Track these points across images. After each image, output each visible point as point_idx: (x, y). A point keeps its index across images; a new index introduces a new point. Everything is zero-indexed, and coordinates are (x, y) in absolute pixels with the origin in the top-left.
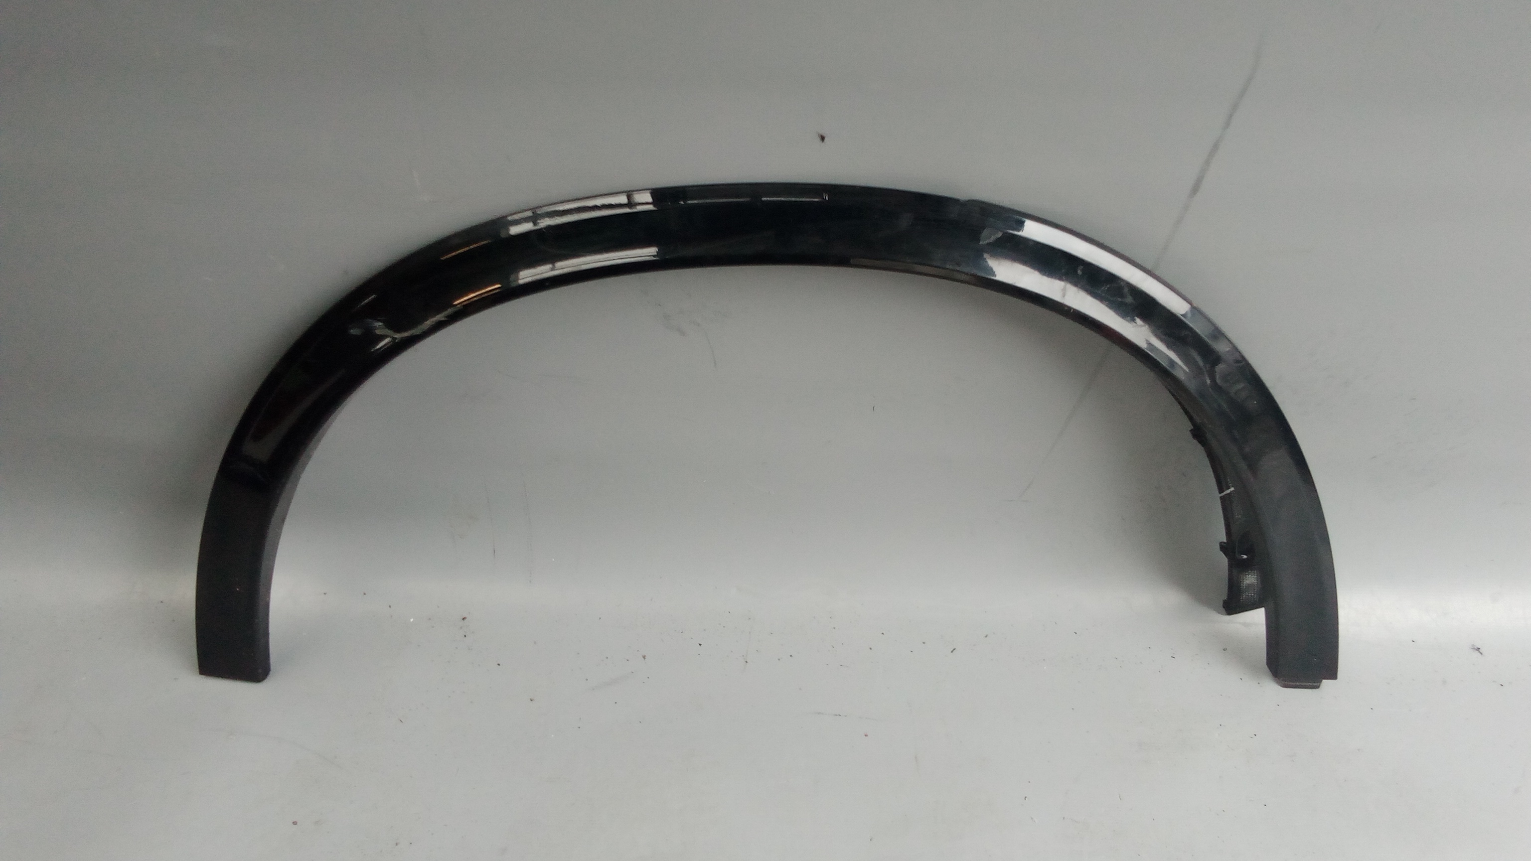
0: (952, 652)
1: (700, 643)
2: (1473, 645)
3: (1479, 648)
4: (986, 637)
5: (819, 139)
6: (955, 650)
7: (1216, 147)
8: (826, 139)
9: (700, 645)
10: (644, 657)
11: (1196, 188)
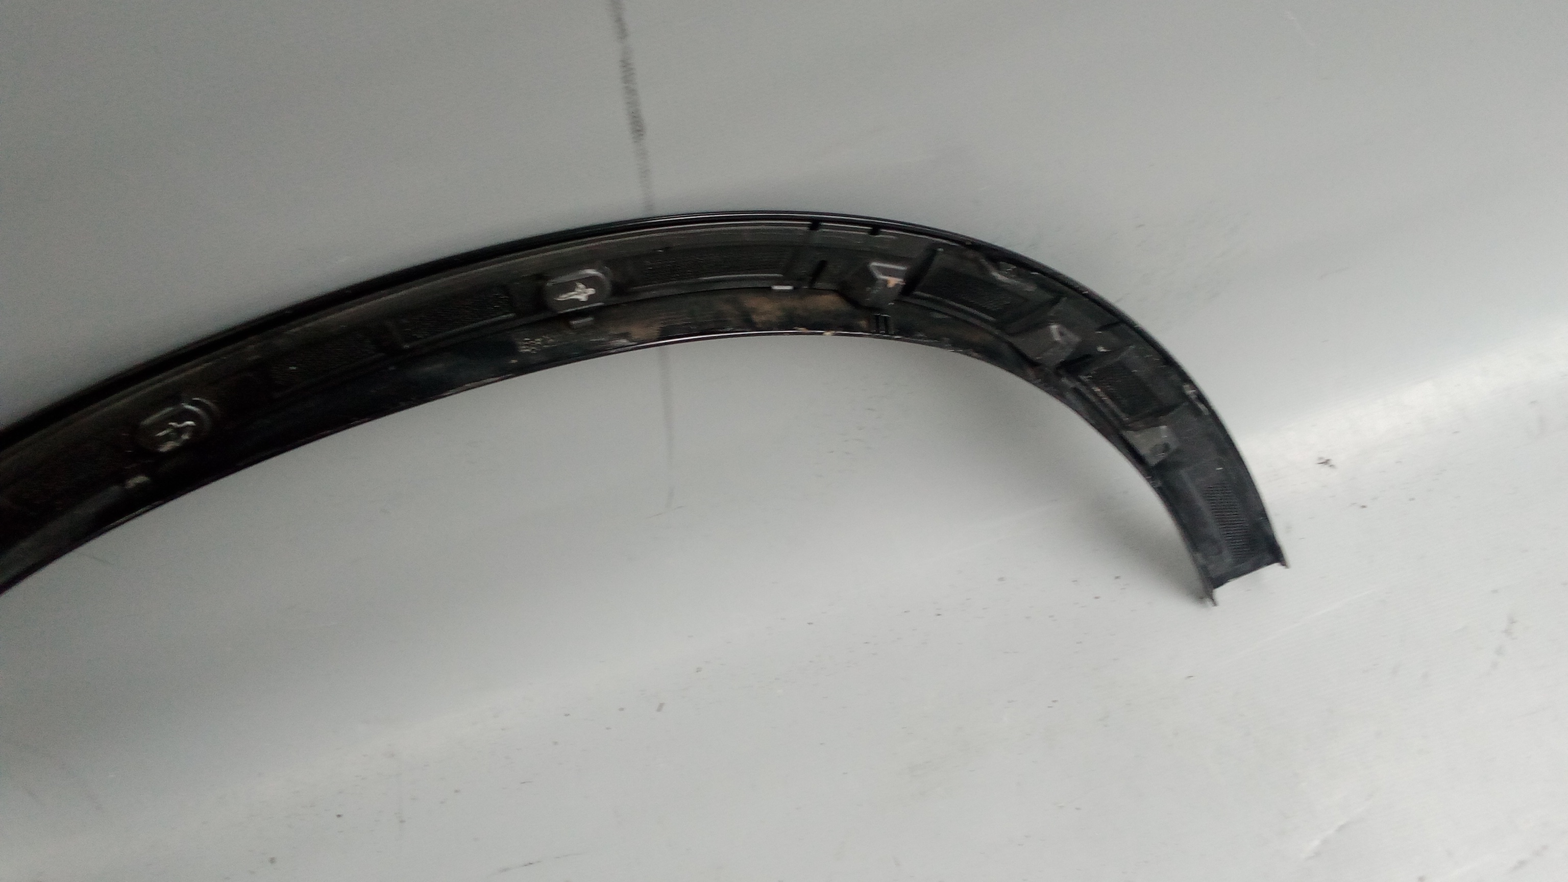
1: (340, 814)
2: (1321, 458)
3: (1328, 460)
4: (698, 671)
6: (662, 706)
7: (627, 68)
11: (638, 128)
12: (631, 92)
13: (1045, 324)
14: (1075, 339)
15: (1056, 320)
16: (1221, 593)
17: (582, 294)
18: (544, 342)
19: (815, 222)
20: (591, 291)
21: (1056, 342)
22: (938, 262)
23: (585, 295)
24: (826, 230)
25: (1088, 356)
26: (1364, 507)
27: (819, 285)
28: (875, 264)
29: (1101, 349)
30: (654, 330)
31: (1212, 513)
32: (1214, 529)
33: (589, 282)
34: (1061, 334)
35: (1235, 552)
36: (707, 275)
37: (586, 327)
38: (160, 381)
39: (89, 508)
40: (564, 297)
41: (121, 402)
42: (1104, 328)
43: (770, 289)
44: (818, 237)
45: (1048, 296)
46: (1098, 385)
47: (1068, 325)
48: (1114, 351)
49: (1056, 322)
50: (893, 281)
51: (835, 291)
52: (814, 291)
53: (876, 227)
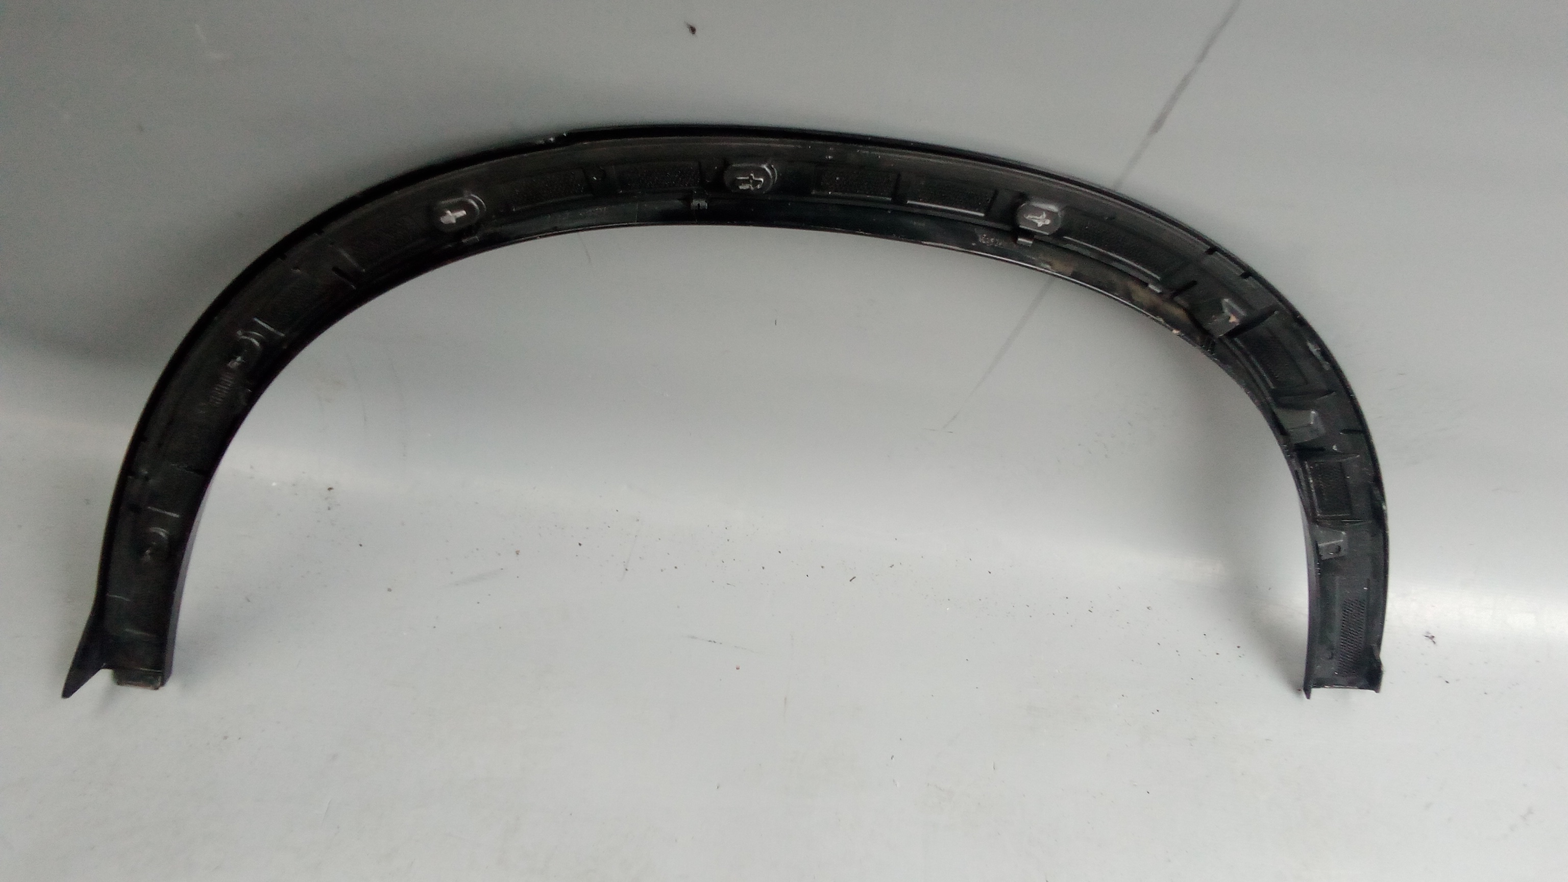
0: (851, 581)
1: (581, 543)
2: (1428, 633)
3: (1433, 637)
4: (891, 567)
5: (687, 31)
6: (855, 579)
8: (697, 32)
9: (580, 544)
10: (517, 553)
11: (1158, 125)
12: (1174, 99)
13: (1308, 408)
14: (1322, 430)
15: (1316, 408)
16: (1315, 692)
17: (1041, 221)
18: (995, 242)
19: (1214, 249)
20: (1048, 222)
21: (1309, 425)
22: (1270, 321)
23: (1044, 223)
24: (1217, 256)
25: (1322, 449)
26: (1447, 682)
27: (1178, 299)
28: (1227, 300)
29: (1335, 448)
30: (1070, 270)
31: (1341, 620)
32: (1335, 637)
33: (1050, 214)
34: (1315, 419)
35: (1340, 663)
36: (1116, 252)
37: (1025, 246)
38: (766, 142)
39: (657, 206)
40: (1029, 217)
41: (736, 143)
42: (1347, 431)
43: (1146, 285)
44: (1208, 260)
45: (1324, 387)
46: (1314, 476)
47: (1322, 416)
48: (1343, 453)
49: (1316, 410)
50: (1233, 319)
51: (1185, 310)
52: (1171, 300)
53: (1249, 273)
